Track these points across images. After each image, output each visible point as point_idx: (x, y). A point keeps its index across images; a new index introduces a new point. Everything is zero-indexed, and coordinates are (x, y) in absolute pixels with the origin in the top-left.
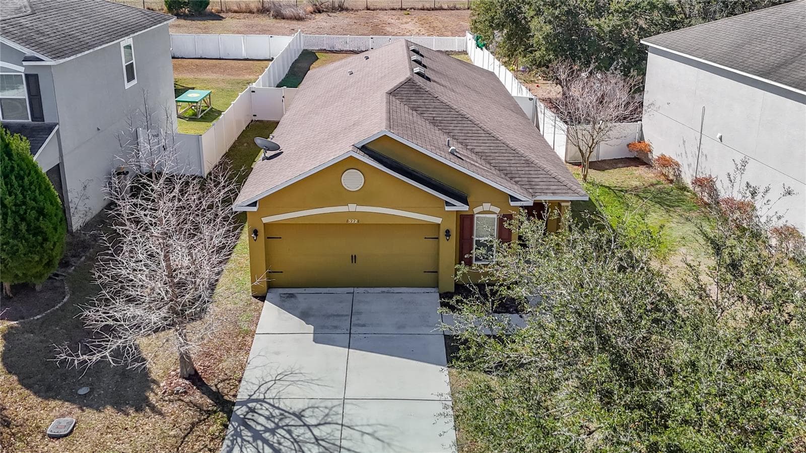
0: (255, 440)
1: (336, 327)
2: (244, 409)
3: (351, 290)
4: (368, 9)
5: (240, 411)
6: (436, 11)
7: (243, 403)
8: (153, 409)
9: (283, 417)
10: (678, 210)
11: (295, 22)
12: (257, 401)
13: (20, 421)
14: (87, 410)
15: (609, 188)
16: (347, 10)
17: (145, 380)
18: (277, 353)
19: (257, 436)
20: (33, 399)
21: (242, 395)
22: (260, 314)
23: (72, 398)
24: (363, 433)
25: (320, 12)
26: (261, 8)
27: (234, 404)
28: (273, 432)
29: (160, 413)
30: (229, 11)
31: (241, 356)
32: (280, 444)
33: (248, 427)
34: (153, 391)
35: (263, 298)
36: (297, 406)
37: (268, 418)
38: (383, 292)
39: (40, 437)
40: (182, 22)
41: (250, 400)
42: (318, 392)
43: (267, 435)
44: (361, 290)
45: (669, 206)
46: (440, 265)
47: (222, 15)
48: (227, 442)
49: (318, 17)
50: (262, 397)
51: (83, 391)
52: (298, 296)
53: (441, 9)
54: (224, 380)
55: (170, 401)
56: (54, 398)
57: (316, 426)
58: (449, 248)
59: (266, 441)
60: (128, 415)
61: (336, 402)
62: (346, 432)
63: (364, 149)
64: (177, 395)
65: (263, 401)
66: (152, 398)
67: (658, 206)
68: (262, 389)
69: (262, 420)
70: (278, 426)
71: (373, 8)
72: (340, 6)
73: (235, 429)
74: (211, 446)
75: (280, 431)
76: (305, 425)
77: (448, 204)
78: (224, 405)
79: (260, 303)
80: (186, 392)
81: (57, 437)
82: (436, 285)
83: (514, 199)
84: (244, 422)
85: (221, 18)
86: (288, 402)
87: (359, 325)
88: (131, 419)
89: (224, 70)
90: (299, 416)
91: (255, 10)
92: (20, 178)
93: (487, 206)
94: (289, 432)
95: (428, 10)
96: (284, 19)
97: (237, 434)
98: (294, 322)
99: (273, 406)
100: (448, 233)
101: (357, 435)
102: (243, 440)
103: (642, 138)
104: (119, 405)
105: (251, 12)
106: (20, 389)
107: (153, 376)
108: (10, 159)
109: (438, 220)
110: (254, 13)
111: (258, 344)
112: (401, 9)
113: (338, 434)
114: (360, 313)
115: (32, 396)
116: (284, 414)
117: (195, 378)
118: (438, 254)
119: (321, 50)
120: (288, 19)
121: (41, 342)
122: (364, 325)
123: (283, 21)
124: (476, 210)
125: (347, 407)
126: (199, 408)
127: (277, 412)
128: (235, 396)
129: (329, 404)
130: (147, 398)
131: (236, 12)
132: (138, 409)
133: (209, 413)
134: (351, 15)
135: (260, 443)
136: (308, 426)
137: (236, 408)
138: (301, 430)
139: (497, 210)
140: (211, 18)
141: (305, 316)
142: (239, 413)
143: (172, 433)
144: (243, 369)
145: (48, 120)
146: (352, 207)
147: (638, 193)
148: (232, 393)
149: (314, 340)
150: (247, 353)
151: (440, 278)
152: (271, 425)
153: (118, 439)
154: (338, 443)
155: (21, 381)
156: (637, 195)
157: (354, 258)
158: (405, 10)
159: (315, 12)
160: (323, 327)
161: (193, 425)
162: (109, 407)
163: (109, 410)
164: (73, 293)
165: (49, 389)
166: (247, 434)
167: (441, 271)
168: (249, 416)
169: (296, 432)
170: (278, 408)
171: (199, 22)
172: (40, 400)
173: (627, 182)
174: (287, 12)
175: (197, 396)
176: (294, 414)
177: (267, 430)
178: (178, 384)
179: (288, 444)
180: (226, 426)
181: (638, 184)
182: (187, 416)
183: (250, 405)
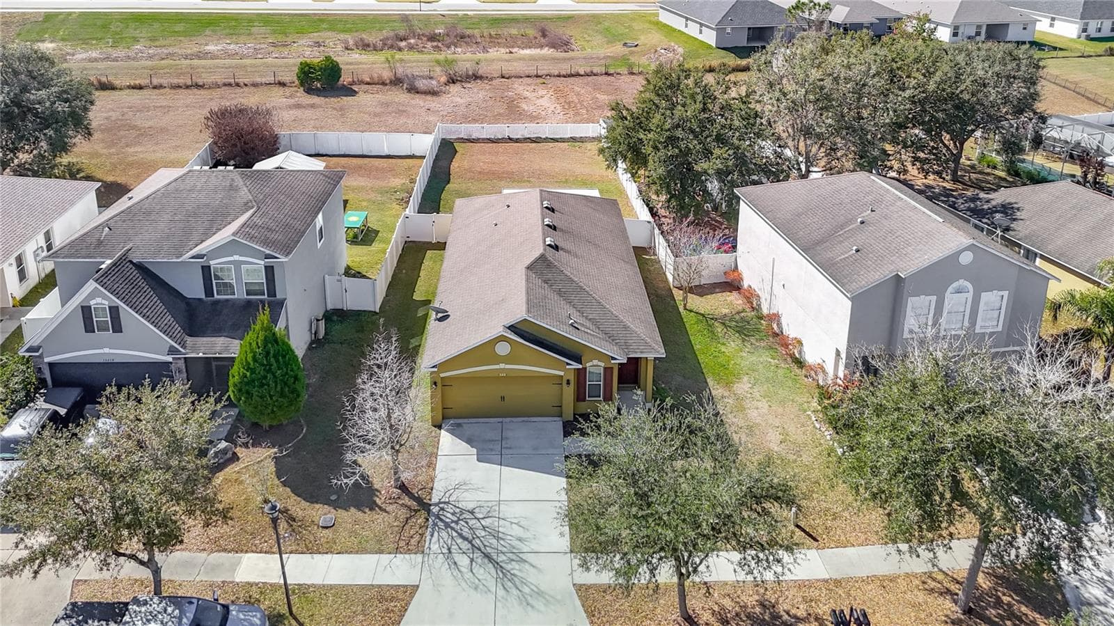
0: (446, 528)
1: (492, 450)
2: (437, 508)
3: (500, 420)
4: (503, 77)
5: (435, 510)
6: (572, 78)
7: (436, 505)
8: (380, 508)
9: (462, 513)
10: (753, 340)
11: (429, 97)
12: (445, 503)
13: (301, 518)
14: (340, 510)
15: (703, 315)
16: (481, 78)
17: (372, 491)
18: (454, 470)
19: (447, 525)
20: (304, 504)
21: (435, 500)
22: (439, 440)
23: (328, 502)
24: (512, 523)
25: (454, 82)
26: (393, 78)
27: (430, 505)
28: (457, 523)
29: (385, 511)
30: (362, 82)
31: (430, 471)
32: (461, 530)
33: (441, 520)
34: (377, 496)
35: (440, 427)
36: (470, 506)
37: (453, 514)
38: (523, 421)
39: (316, 527)
40: (316, 100)
41: (440, 503)
42: (482, 496)
43: (453, 525)
44: (508, 420)
45: (746, 335)
46: (564, 402)
47: (355, 88)
48: (429, 529)
49: (455, 88)
50: (447, 500)
51: (333, 497)
52: (464, 425)
53: (578, 75)
54: (421, 489)
55: (390, 503)
56: (317, 503)
57: (482, 519)
58: (569, 392)
59: (453, 529)
60: (365, 513)
61: (494, 503)
62: (502, 522)
63: (512, 328)
64: (394, 500)
65: (448, 503)
66: (378, 501)
67: (737, 335)
68: (447, 495)
69: (449, 515)
70: (459, 519)
71: (507, 76)
72: (474, 75)
73: (433, 521)
74: (420, 532)
75: (461, 522)
76: (476, 518)
77: (568, 364)
78: (425, 506)
79: (438, 431)
80: (399, 498)
81: (327, 528)
82: (561, 416)
83: (613, 358)
84: (438, 517)
85: (353, 93)
86: (463, 503)
87: (507, 448)
88: (367, 516)
89: (369, 172)
90: (472, 512)
91: (388, 81)
92: (284, 357)
93: (595, 362)
94: (467, 523)
95: (564, 77)
96: (418, 93)
97: (435, 524)
98: (463, 446)
99: (455, 506)
100: (568, 382)
101: (507, 524)
102: (439, 528)
103: (736, 267)
104: (359, 507)
105: (384, 84)
106: (294, 497)
107: (376, 486)
108: (278, 345)
109: (562, 373)
110: (386, 85)
111: (441, 463)
112: (537, 76)
113: (496, 524)
114: (507, 438)
115: (303, 502)
116: (462, 511)
117: (403, 487)
118: (562, 395)
119: (458, 139)
120: (422, 93)
121: (298, 463)
122: (510, 448)
123: (417, 96)
124: (588, 365)
125: (502, 506)
126: (409, 508)
127: (458, 510)
128: (430, 500)
129: (490, 504)
130: (375, 501)
131: (368, 84)
132: (371, 509)
133: (416, 511)
134: (484, 85)
135: (449, 530)
136: (478, 519)
137: (432, 507)
138: (474, 521)
139: (603, 364)
140: (344, 93)
141: (469, 441)
142: (434, 511)
143: (395, 524)
144: (433, 481)
145: (279, 296)
146: (502, 366)
147: (724, 321)
148: (428, 498)
149: (478, 460)
150: (434, 470)
151: (564, 411)
152: (455, 519)
153: (363, 528)
154: (497, 529)
155: (293, 491)
156: (724, 324)
157: (503, 398)
158: (540, 77)
159: (448, 82)
160: (483, 450)
161: (407, 519)
162: (352, 508)
163: (353, 510)
164: (308, 426)
165: (312, 497)
166: (440, 523)
167: (564, 407)
168: (441, 513)
169: (471, 522)
170: (458, 507)
171: (332, 99)
172: (308, 504)
173: (719, 309)
174: (421, 84)
175: (406, 500)
176: (469, 511)
177: (453, 522)
178: (393, 493)
179: (467, 530)
180: (428, 520)
181: (727, 311)
182: (403, 514)
183: (441, 505)
